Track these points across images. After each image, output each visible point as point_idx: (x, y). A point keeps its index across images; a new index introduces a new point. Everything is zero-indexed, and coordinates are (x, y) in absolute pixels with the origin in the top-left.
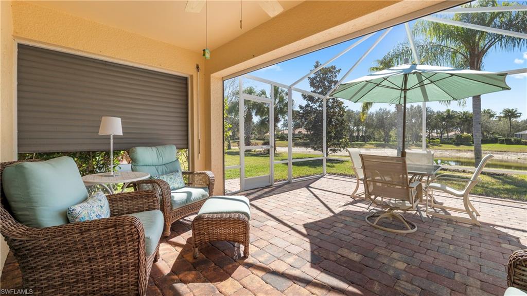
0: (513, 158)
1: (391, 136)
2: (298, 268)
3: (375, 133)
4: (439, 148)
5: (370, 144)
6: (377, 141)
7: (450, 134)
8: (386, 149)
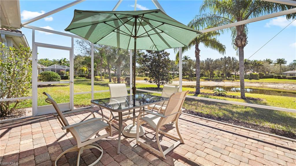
0: (281, 87)
7: (247, 73)
8: (210, 82)
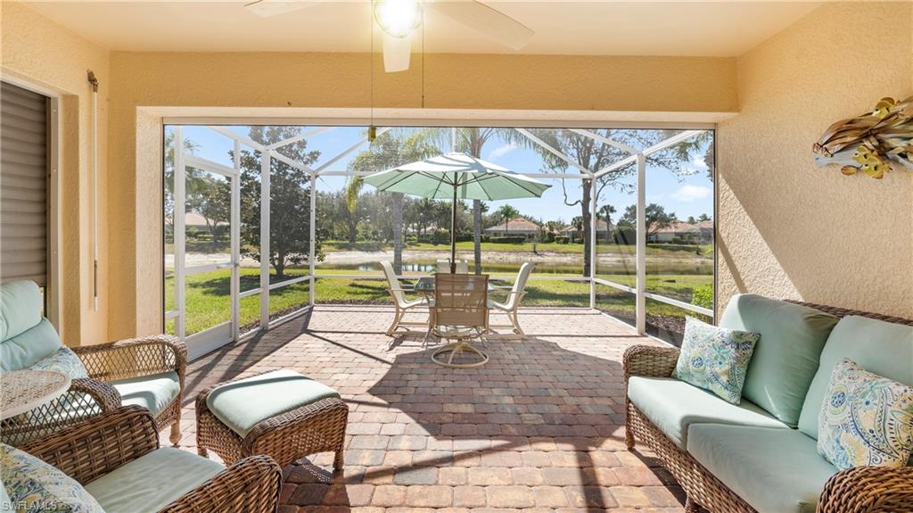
1: (357, 232)
2: (425, 449)
3: (335, 226)
4: (417, 248)
5: (329, 244)
6: (337, 239)
7: (428, 229)
8: (353, 252)
